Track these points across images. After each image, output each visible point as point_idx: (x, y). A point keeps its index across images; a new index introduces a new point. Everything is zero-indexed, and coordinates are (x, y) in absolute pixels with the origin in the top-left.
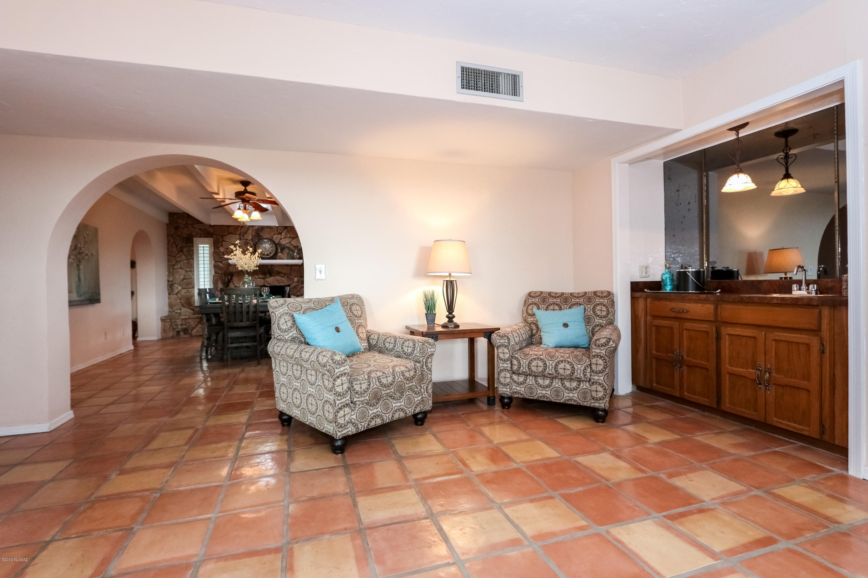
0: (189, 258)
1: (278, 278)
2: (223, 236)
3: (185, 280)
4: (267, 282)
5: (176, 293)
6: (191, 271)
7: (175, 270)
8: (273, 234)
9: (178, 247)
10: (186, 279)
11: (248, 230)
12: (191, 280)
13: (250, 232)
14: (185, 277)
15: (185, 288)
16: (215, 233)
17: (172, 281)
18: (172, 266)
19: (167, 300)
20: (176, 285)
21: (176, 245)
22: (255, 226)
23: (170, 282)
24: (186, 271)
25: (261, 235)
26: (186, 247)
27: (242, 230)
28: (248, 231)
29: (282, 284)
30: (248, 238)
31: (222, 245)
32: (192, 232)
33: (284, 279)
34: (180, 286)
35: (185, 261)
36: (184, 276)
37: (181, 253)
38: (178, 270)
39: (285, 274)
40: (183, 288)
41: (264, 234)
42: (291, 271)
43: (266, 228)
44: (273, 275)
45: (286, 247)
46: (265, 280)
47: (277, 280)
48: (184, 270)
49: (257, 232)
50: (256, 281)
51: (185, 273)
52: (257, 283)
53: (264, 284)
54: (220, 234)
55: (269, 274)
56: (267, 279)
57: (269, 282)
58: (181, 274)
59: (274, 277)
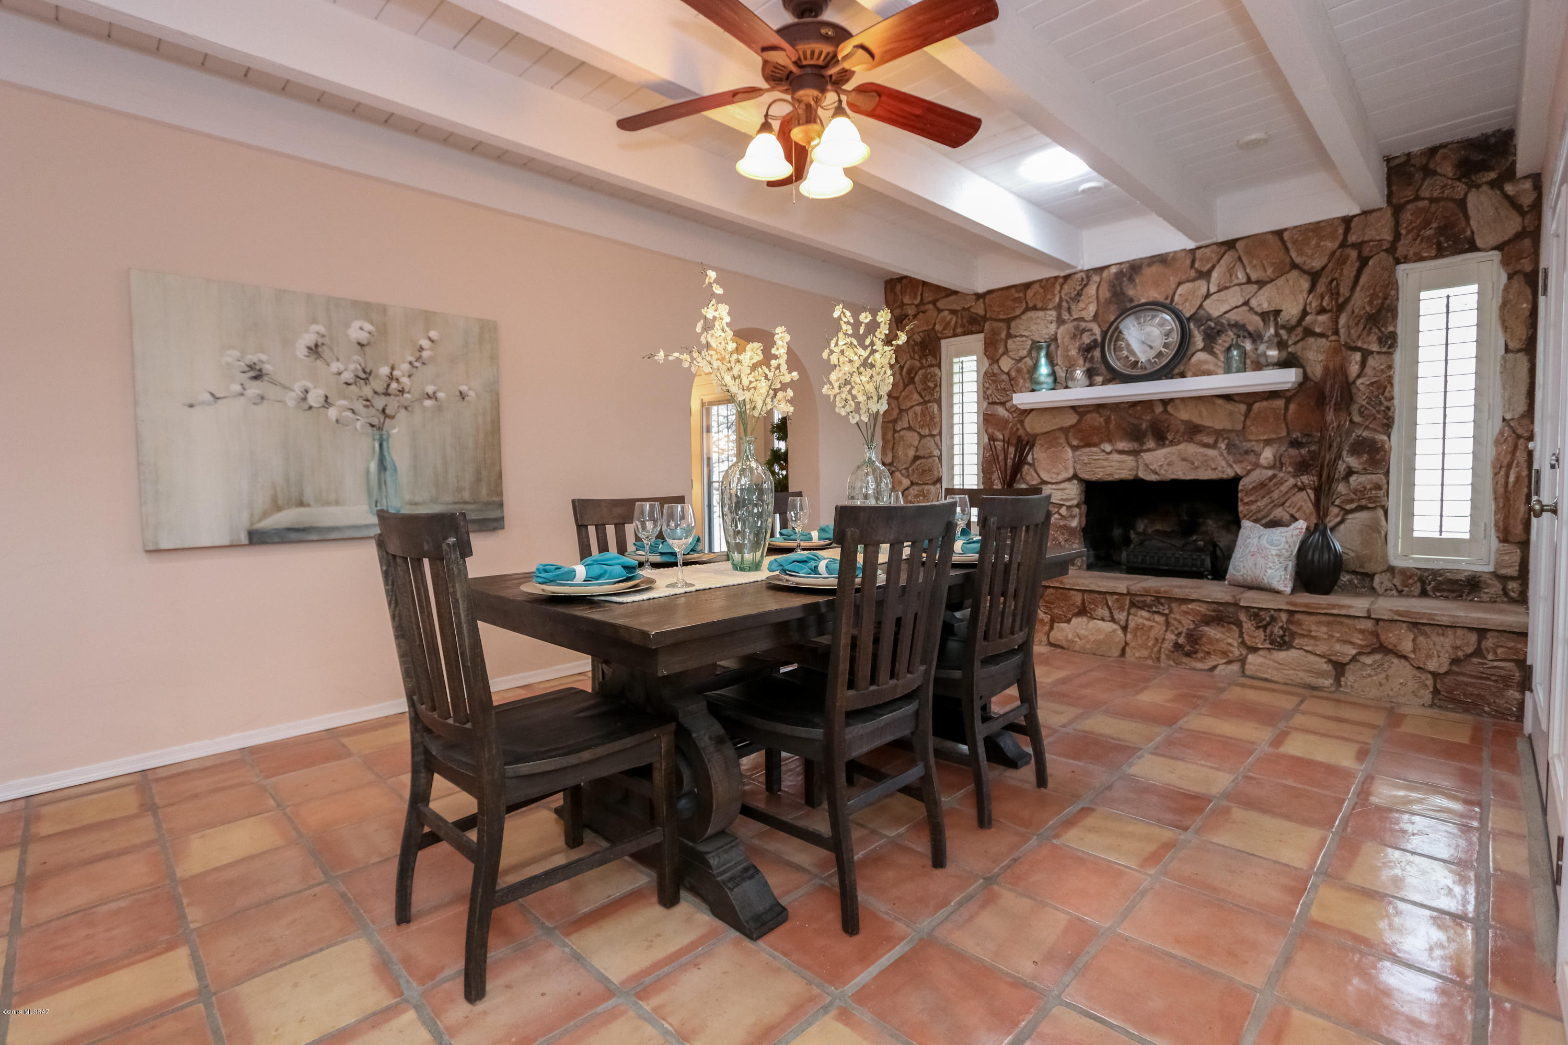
0: (927, 399)
1: (1190, 449)
2: (1008, 321)
3: (918, 462)
4: (1147, 466)
7: (897, 435)
8: (1173, 281)
10: (920, 457)
11: (1086, 285)
12: (931, 460)
13: (1092, 289)
14: (918, 454)
15: (917, 484)
16: (988, 315)
18: (891, 426)
22: (1107, 267)
24: (922, 437)
25: (1131, 292)
27: (1068, 284)
28: (1086, 290)
31: (1006, 352)
32: (936, 325)
33: (1215, 452)
34: (907, 477)
35: (919, 409)
36: (917, 450)
38: (903, 433)
39: (1217, 432)
40: (912, 484)
41: (1139, 288)
42: (1248, 423)
43: (1150, 265)
44: (1170, 438)
45: (1229, 325)
46: (1140, 460)
47: (1183, 459)
48: (916, 434)
49: (1114, 286)
50: (1106, 463)
51: (920, 441)
52: (1109, 470)
53: (1137, 475)
54: (1001, 317)
55: (1153, 435)
56: (1147, 456)
57: (1151, 467)
58: (910, 445)
59: (1172, 445)
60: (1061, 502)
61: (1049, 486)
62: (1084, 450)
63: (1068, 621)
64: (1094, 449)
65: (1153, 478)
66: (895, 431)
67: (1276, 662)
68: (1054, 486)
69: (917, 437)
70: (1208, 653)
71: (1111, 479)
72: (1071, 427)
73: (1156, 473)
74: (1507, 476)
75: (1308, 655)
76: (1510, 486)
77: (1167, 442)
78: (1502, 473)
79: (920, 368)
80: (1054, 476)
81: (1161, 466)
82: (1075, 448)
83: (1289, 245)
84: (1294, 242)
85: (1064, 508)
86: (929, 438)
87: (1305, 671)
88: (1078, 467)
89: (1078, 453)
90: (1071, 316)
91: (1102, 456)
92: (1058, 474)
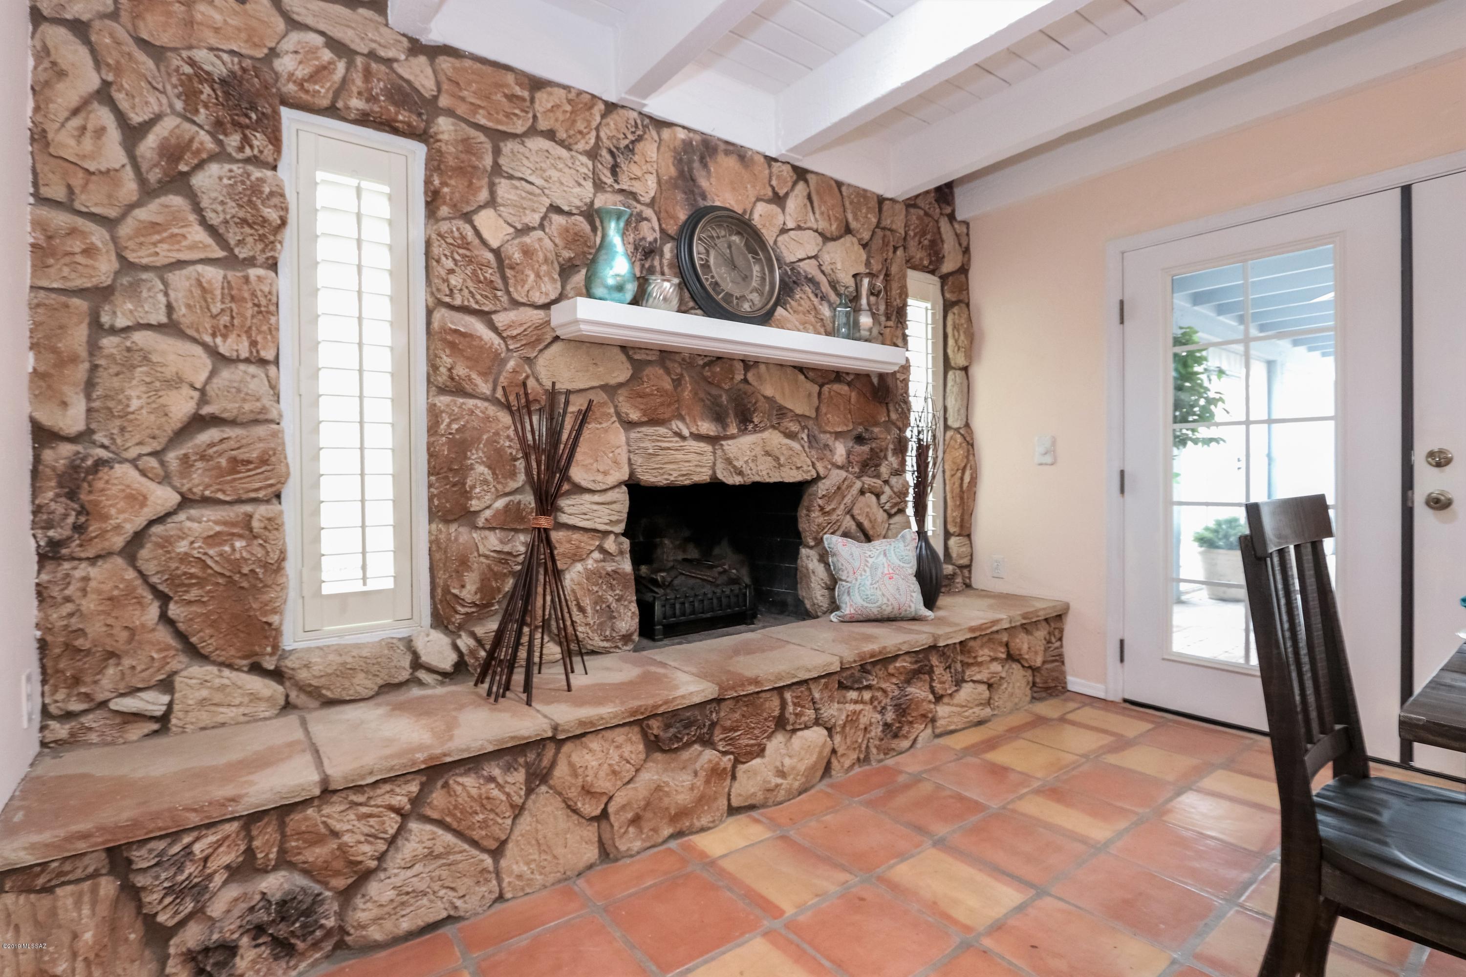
0: (242, 253)
1: (774, 438)
2: (498, 137)
3: (211, 434)
4: (729, 461)
5: (118, 541)
6: (263, 362)
7: (109, 343)
8: (752, 194)
9: (149, 145)
10: (215, 421)
11: (640, 139)
12: (261, 431)
13: (649, 149)
14: (206, 410)
15: (206, 501)
16: (444, 101)
17: (84, 436)
18: (80, 304)
19: (31, 611)
20: (123, 472)
21: (121, 118)
22: (670, 125)
23: (66, 450)
24: (220, 359)
25: (703, 183)
26: (221, 156)
27: (612, 120)
28: (639, 147)
29: (791, 476)
30: (637, 187)
31: (492, 202)
32: (273, 53)
33: (795, 445)
34: (165, 479)
35: (213, 275)
36: (204, 398)
37: (176, 201)
38: (140, 338)
39: (799, 418)
40: (186, 501)
41: (713, 180)
42: (824, 409)
43: (727, 153)
44: (756, 420)
45: (806, 277)
46: (719, 452)
47: (768, 454)
48: (198, 350)
49: (680, 161)
50: (679, 456)
51: (213, 373)
52: (685, 468)
53: (714, 476)
54: (483, 121)
55: (736, 416)
56: (731, 447)
57: (736, 463)
58: (176, 382)
59: (755, 432)
60: (609, 528)
61: (587, 497)
62: (644, 429)
63: (761, 752)
64: (662, 430)
65: (737, 480)
66: (97, 327)
67: (957, 706)
68: (597, 498)
69: (205, 362)
70: (911, 723)
71: (687, 482)
72: (620, 385)
73: (740, 473)
74: (962, 479)
75: (977, 685)
76: (965, 485)
77: (750, 427)
78: (959, 474)
79: (213, 157)
80: (600, 478)
81: (746, 462)
82: (629, 425)
83: (847, 204)
84: (851, 203)
85: (612, 537)
86: (252, 369)
87: (978, 705)
88: (638, 460)
89: (633, 435)
90: (616, 181)
91: (676, 442)
92: (605, 473)
